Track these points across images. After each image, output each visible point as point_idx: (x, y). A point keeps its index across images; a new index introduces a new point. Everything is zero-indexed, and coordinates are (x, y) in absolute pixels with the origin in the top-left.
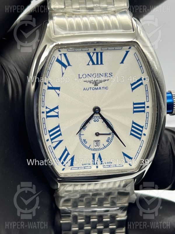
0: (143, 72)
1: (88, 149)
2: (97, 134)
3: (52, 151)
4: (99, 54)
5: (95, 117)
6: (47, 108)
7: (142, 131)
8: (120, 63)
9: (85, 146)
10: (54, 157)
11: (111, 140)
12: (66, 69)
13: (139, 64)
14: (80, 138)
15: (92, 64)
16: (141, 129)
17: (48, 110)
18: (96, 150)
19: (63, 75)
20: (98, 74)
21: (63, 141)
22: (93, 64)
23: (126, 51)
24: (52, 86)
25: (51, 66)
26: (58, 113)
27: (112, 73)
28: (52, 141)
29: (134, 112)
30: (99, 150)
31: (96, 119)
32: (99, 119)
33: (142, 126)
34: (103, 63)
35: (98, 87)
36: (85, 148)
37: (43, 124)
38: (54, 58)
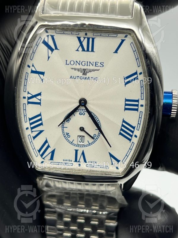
0: (139, 65)
1: (71, 144)
2: (82, 129)
3: (32, 141)
4: (91, 40)
5: (81, 110)
6: (28, 93)
7: (133, 132)
8: (114, 53)
9: (68, 140)
10: (33, 148)
11: (97, 138)
12: (52, 52)
13: (135, 55)
14: (62, 131)
15: (82, 50)
16: (133, 130)
17: (30, 96)
18: (79, 146)
19: (48, 59)
20: (87, 62)
21: (44, 131)
22: (83, 50)
23: (121, 40)
24: (36, 69)
25: (37, 48)
26: (40, 100)
27: (103, 63)
28: (33, 130)
29: (126, 109)
30: (83, 146)
31: (82, 112)
32: (85, 112)
33: (134, 126)
34: (94, 50)
35: (87, 76)
36: (67, 142)
37: (24, 110)
38: (40, 39)
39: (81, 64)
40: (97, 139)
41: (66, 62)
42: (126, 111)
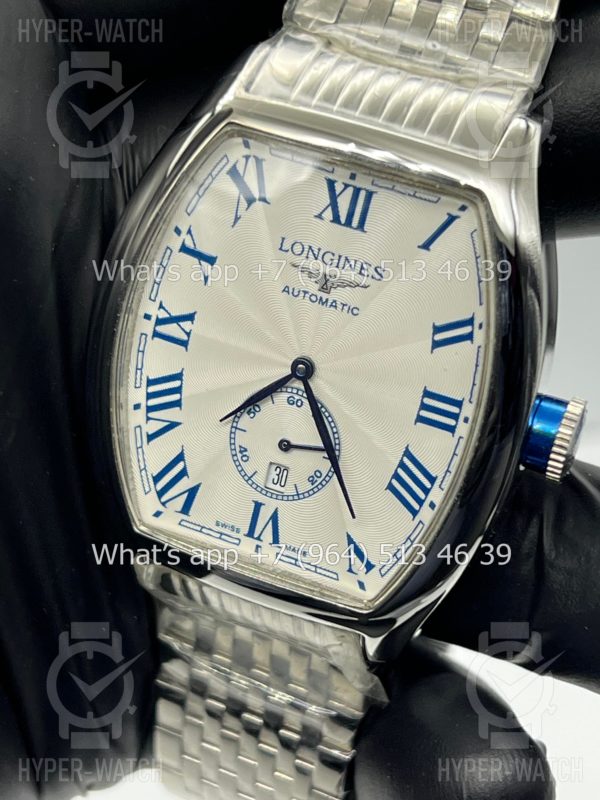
1: (247, 481)
2: (285, 446)
3: (141, 447)
4: (362, 195)
5: (295, 391)
6: (161, 306)
7: (426, 491)
8: (419, 247)
9: (240, 468)
10: (142, 467)
11: (324, 483)
12: (249, 206)
14: (231, 438)
15: (331, 219)
16: (428, 485)
17: (163, 315)
18: (269, 494)
19: (235, 222)
20: (340, 257)
21: (180, 426)
22: (336, 219)
23: (448, 214)
24: (195, 246)
25: (210, 184)
26: (188, 334)
28: (151, 415)
29: (420, 419)
30: (280, 497)
31: (297, 397)
32: (303, 400)
33: (434, 475)
34: (366, 228)
35: (331, 297)
36: (238, 473)
37: (139, 351)
38: (225, 161)
39: (320, 258)
40: (323, 486)
41: (282, 244)
42: (419, 424)
